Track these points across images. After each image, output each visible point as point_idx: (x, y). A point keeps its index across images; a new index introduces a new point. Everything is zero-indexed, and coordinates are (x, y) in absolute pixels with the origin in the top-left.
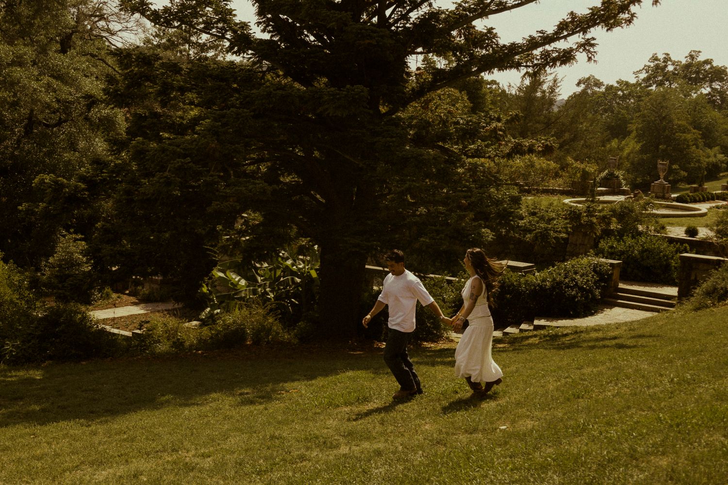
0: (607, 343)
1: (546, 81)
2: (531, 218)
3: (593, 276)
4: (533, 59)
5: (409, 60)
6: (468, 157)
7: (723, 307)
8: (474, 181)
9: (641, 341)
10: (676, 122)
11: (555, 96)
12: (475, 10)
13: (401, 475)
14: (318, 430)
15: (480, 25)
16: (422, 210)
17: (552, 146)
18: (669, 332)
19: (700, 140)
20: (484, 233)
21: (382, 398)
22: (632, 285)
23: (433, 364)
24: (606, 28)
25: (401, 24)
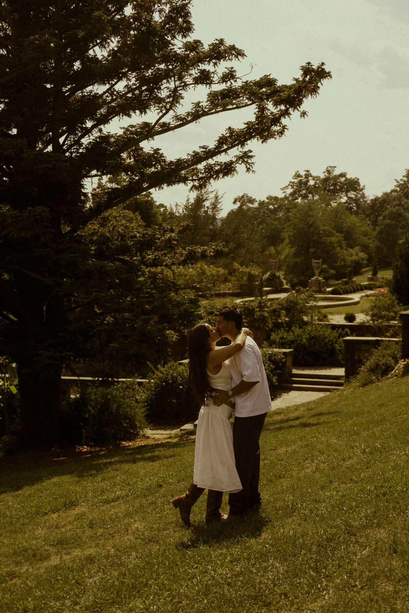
0: (292, 423)
1: (208, 198)
2: (210, 317)
3: (269, 365)
4: (198, 173)
5: (85, 183)
6: (147, 266)
7: (386, 381)
8: (155, 288)
9: (322, 419)
10: (322, 228)
11: (218, 211)
12: (141, 133)
13: (116, 583)
14: (26, 541)
15: (147, 146)
16: (109, 319)
17: (222, 251)
18: (344, 408)
19: (343, 242)
20: (168, 334)
21: (88, 501)
22: (303, 370)
23: (134, 461)
24: (261, 141)
25: (74, 149)
